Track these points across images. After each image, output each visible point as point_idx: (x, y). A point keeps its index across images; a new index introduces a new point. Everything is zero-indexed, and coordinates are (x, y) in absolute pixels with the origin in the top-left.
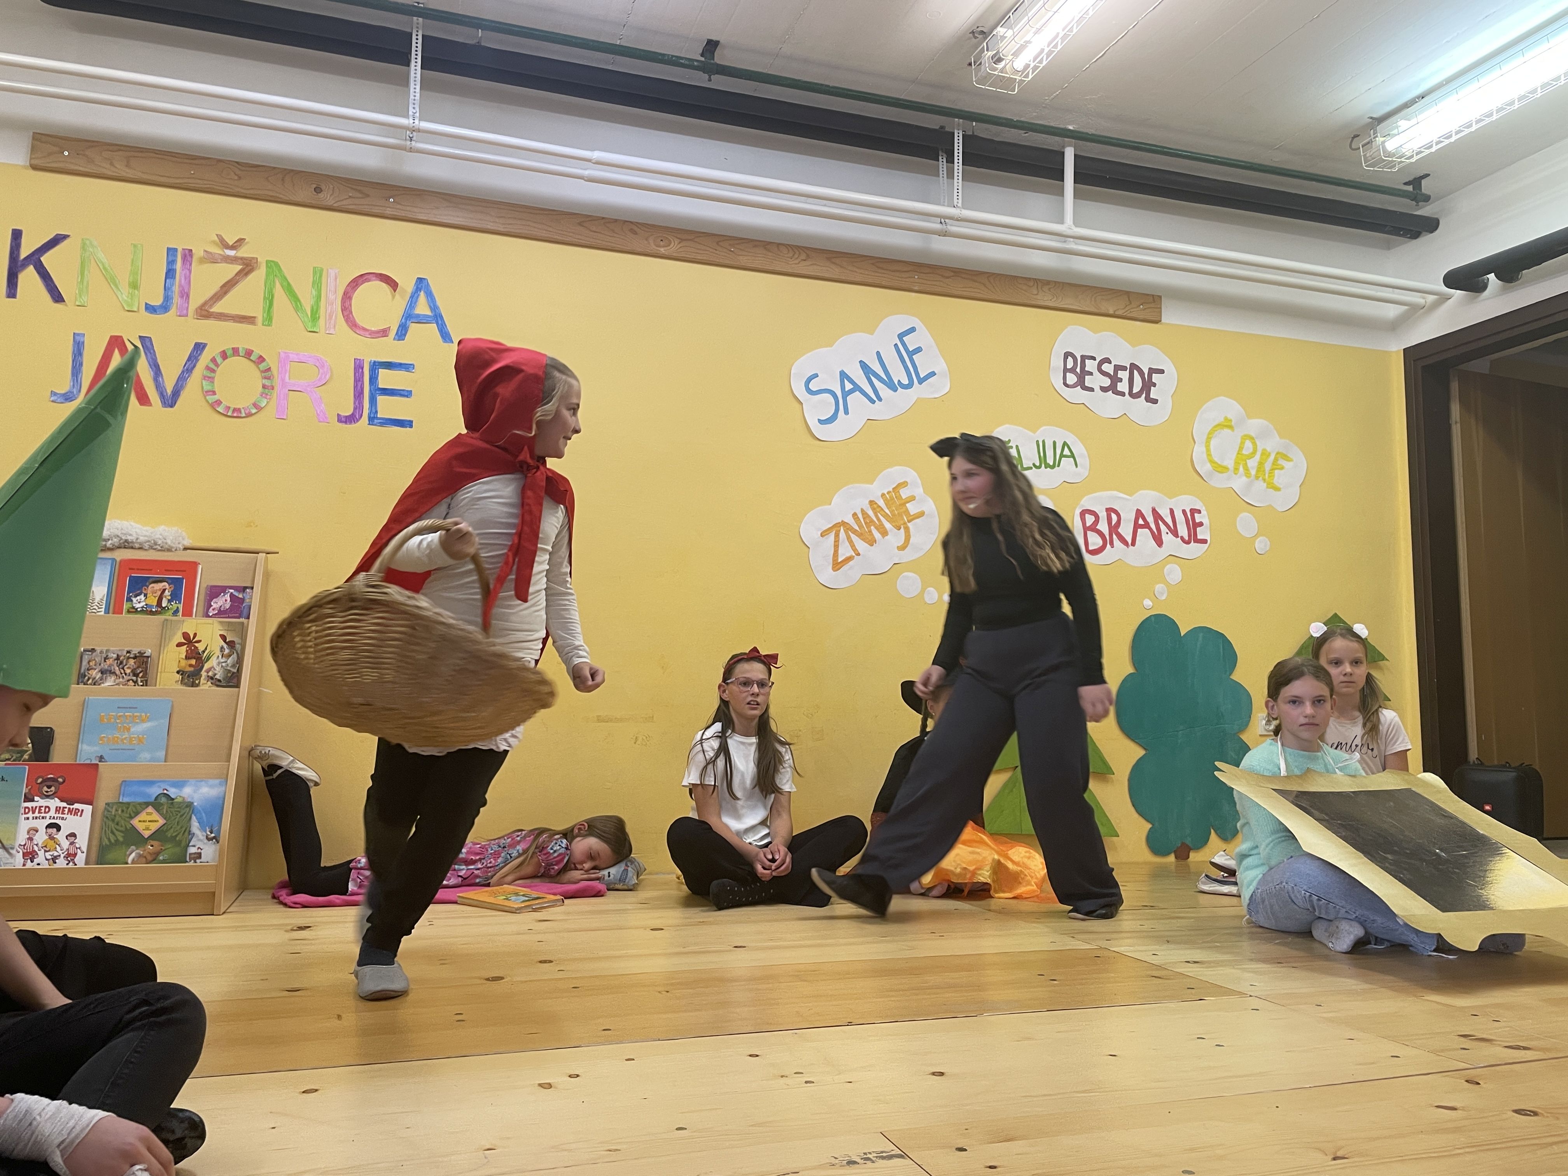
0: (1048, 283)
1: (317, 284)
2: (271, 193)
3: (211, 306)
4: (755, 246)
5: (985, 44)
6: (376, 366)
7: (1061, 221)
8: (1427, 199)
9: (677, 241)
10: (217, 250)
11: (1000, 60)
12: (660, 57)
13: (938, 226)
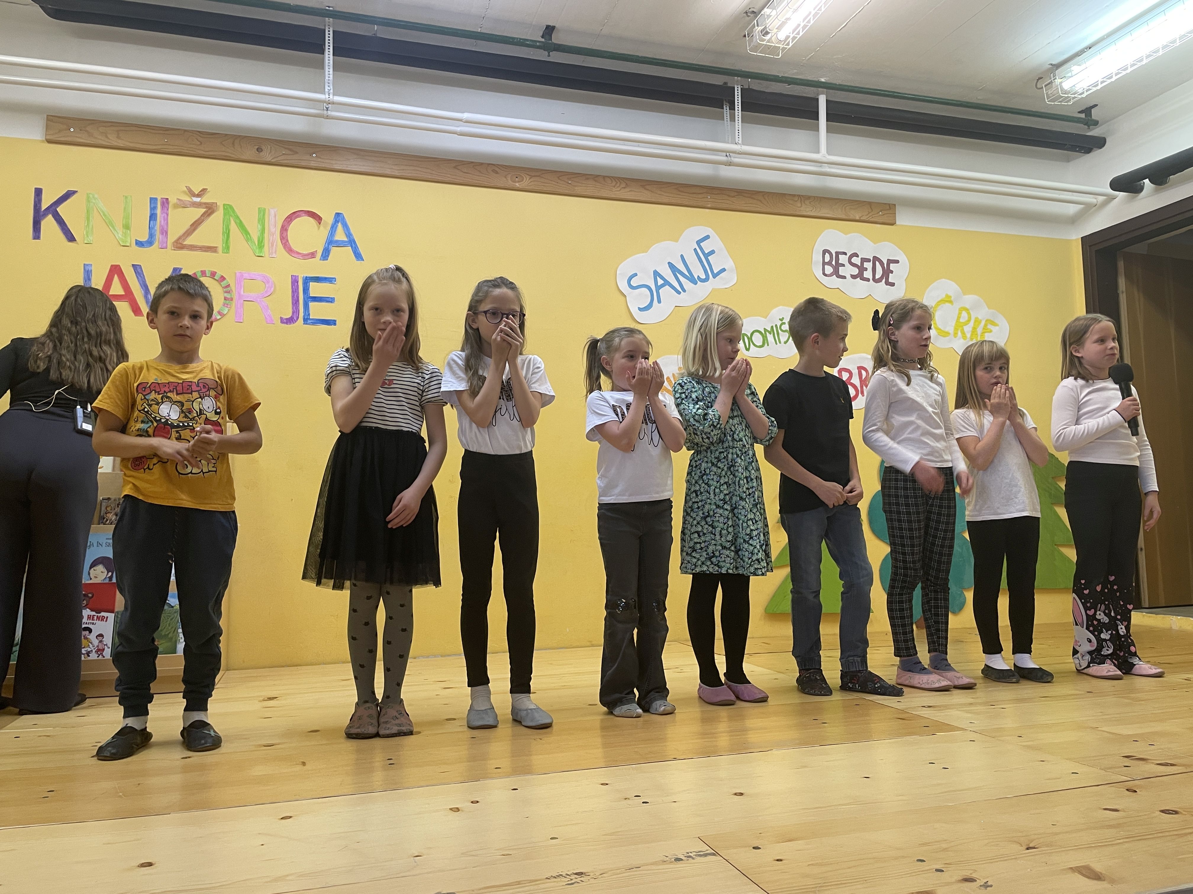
0: (809, 198)
1: (261, 220)
2: (224, 154)
3: (184, 240)
4: (587, 179)
5: (755, 21)
6: (307, 280)
7: (818, 151)
8: (1096, 123)
9: (528, 177)
10: (186, 198)
11: (767, 33)
12: (511, 40)
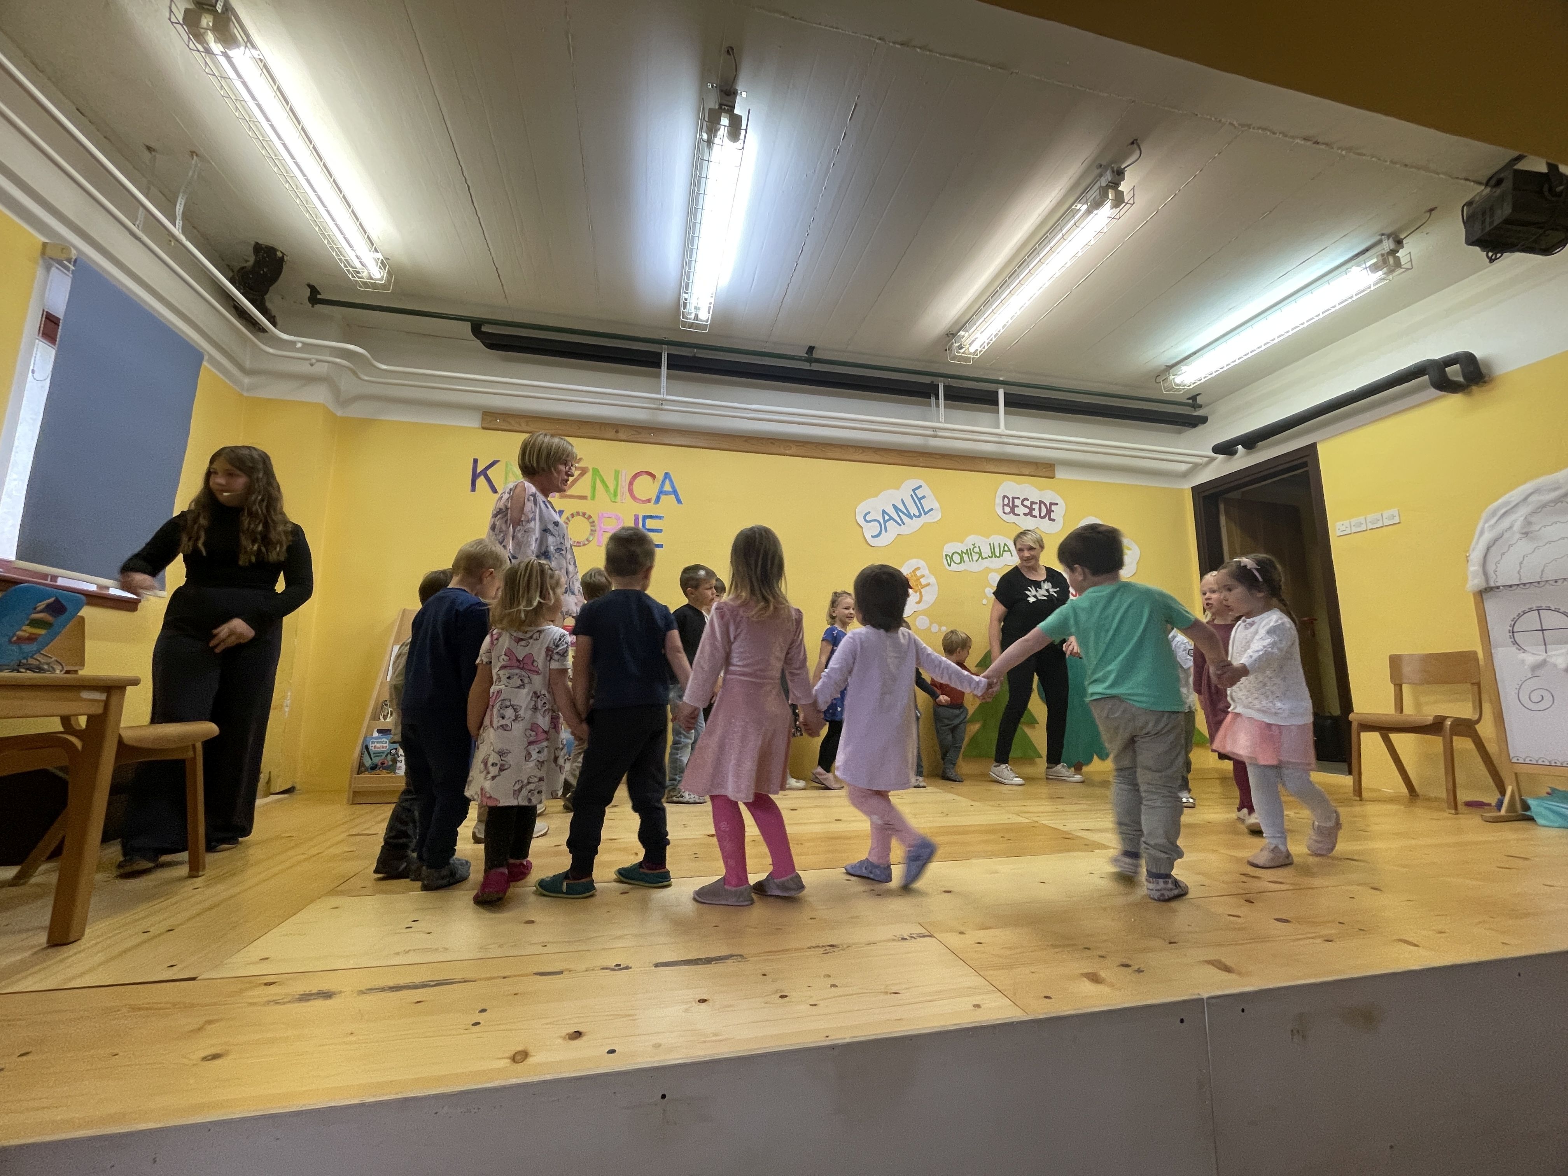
0: (991, 459)
1: (616, 478)
2: (594, 435)
5: (954, 340)
6: (645, 518)
7: (998, 427)
8: (1200, 406)
9: (797, 447)
11: (962, 348)
12: (785, 356)
13: (932, 433)
